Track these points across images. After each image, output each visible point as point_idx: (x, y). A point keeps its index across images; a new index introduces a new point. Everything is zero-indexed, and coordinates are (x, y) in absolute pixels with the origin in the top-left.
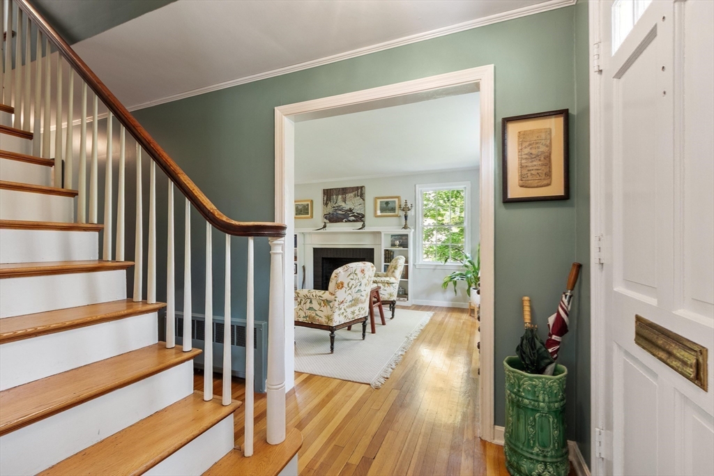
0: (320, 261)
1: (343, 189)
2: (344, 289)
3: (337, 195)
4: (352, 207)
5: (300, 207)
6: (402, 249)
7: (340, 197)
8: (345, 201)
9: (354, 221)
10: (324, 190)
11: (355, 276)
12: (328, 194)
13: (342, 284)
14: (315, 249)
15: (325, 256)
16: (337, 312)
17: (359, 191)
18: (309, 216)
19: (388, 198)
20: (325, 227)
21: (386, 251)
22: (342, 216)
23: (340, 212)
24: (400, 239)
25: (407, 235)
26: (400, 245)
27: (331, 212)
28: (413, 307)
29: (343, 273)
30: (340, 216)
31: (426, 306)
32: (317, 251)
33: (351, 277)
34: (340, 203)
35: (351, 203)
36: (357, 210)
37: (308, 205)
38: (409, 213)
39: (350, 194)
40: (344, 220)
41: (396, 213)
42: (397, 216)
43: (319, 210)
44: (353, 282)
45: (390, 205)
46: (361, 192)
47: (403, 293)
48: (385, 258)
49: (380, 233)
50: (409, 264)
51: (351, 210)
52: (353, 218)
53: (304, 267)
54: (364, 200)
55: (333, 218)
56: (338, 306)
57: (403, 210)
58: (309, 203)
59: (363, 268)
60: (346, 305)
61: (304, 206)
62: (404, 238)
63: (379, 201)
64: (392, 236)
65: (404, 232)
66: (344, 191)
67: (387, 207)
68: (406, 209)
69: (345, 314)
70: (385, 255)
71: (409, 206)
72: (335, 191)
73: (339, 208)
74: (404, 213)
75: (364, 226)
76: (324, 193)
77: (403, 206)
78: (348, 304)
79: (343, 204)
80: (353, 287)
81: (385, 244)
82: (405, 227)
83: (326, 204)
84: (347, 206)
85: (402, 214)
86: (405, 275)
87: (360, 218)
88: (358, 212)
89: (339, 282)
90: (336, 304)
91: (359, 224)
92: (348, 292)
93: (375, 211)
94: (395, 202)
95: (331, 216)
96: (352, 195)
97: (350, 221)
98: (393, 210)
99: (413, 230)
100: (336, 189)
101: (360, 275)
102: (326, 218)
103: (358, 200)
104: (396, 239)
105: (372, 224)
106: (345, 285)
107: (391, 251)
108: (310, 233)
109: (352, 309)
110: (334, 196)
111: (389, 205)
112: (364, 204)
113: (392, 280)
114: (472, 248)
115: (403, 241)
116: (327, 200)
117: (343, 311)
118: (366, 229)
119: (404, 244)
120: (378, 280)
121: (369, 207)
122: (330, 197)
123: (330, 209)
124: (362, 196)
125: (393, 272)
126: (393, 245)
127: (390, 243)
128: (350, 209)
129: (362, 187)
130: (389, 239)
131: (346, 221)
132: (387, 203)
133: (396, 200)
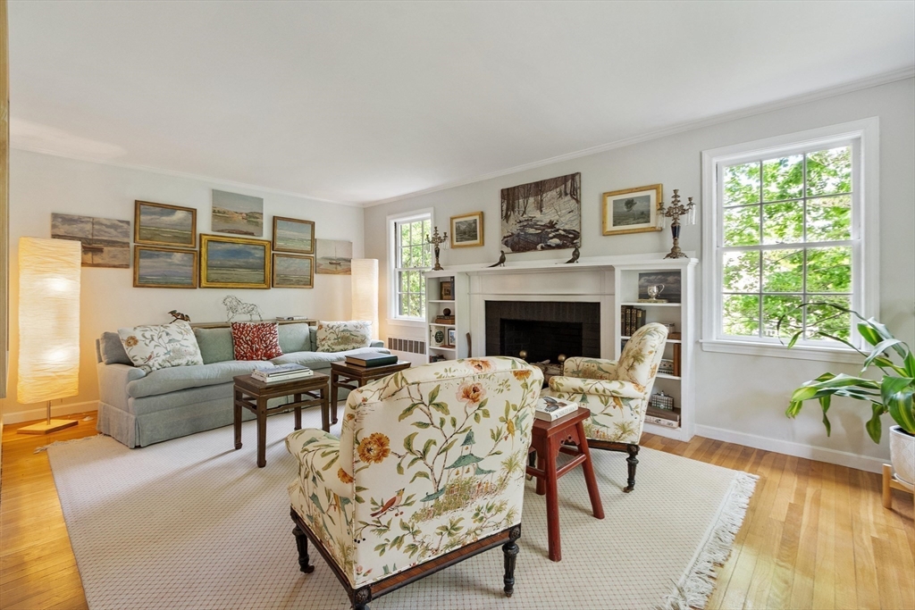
0: (498, 324)
1: (537, 184)
2: (390, 462)
3: (526, 197)
4: (554, 218)
5: (463, 227)
6: (666, 304)
7: (531, 200)
8: (540, 208)
9: (558, 247)
10: (502, 190)
11: (437, 415)
12: (510, 197)
13: (381, 441)
14: (488, 303)
15: (505, 317)
16: (372, 539)
17: (569, 185)
18: (477, 241)
19: (631, 191)
20: (502, 260)
21: (625, 309)
22: (535, 239)
23: (532, 231)
24: (661, 281)
25: (678, 273)
26: (660, 297)
27: (515, 231)
28: (697, 445)
29: (380, 404)
30: (532, 238)
31: (733, 447)
32: (490, 306)
33: (418, 415)
34: (533, 213)
35: (554, 211)
36: (565, 223)
37: (475, 221)
38: (684, 221)
39: (550, 194)
40: (539, 247)
41: (652, 224)
42: (653, 230)
43: (494, 231)
44: (431, 433)
45: (637, 208)
46: (572, 185)
47: (666, 406)
48: (624, 325)
49: (611, 269)
50: (682, 342)
51: (552, 225)
52: (556, 241)
53: (469, 337)
54: (578, 201)
55: (519, 244)
56: (370, 520)
57: (668, 214)
58: (477, 217)
59: (470, 383)
60: (408, 512)
61: (470, 224)
62: (671, 279)
63: (610, 200)
64: (641, 275)
65: (671, 264)
66: (539, 188)
67: (630, 213)
68: (675, 211)
69: (408, 540)
70: (624, 316)
71: (684, 202)
72: (522, 190)
73: (531, 223)
74: (670, 221)
75: (576, 256)
76: (503, 197)
77: (668, 203)
78: (418, 507)
79: (537, 215)
80: (433, 450)
81: (623, 294)
82: (674, 254)
83: (506, 217)
84: (544, 218)
85: (666, 223)
86: (673, 363)
87: (571, 240)
88: (567, 227)
89: (366, 434)
90: (364, 512)
91: (569, 253)
92: (410, 472)
93: (603, 223)
94: (648, 198)
95: (516, 239)
96: (554, 193)
97: (550, 247)
98: (645, 216)
99: (694, 261)
100: (523, 186)
101: (458, 408)
102: (506, 244)
103: (568, 202)
104: (652, 283)
105: (594, 251)
106: (396, 445)
107: (638, 309)
108: (478, 273)
109: (444, 519)
110: (521, 201)
111: (635, 208)
112: (580, 209)
113: (628, 389)
114: (881, 304)
115: (669, 287)
116: (507, 209)
117: (396, 531)
118: (581, 262)
119: (672, 293)
120: (586, 388)
121: (591, 215)
122: (513, 202)
123: (513, 227)
124: (575, 194)
125: (632, 367)
126: (644, 296)
127: (635, 292)
128: (551, 222)
129: (573, 176)
130: (635, 283)
131: (543, 248)
132: (630, 203)
133: (652, 194)
